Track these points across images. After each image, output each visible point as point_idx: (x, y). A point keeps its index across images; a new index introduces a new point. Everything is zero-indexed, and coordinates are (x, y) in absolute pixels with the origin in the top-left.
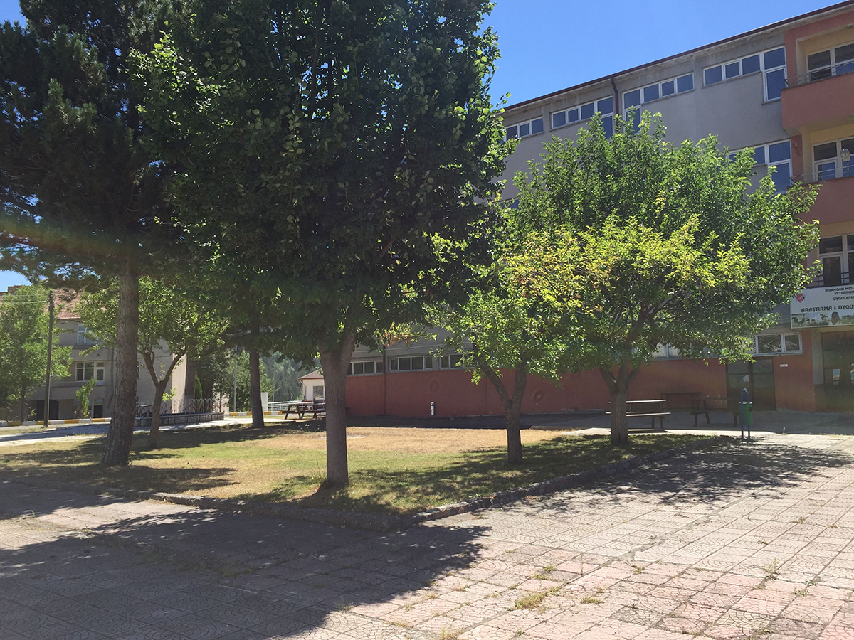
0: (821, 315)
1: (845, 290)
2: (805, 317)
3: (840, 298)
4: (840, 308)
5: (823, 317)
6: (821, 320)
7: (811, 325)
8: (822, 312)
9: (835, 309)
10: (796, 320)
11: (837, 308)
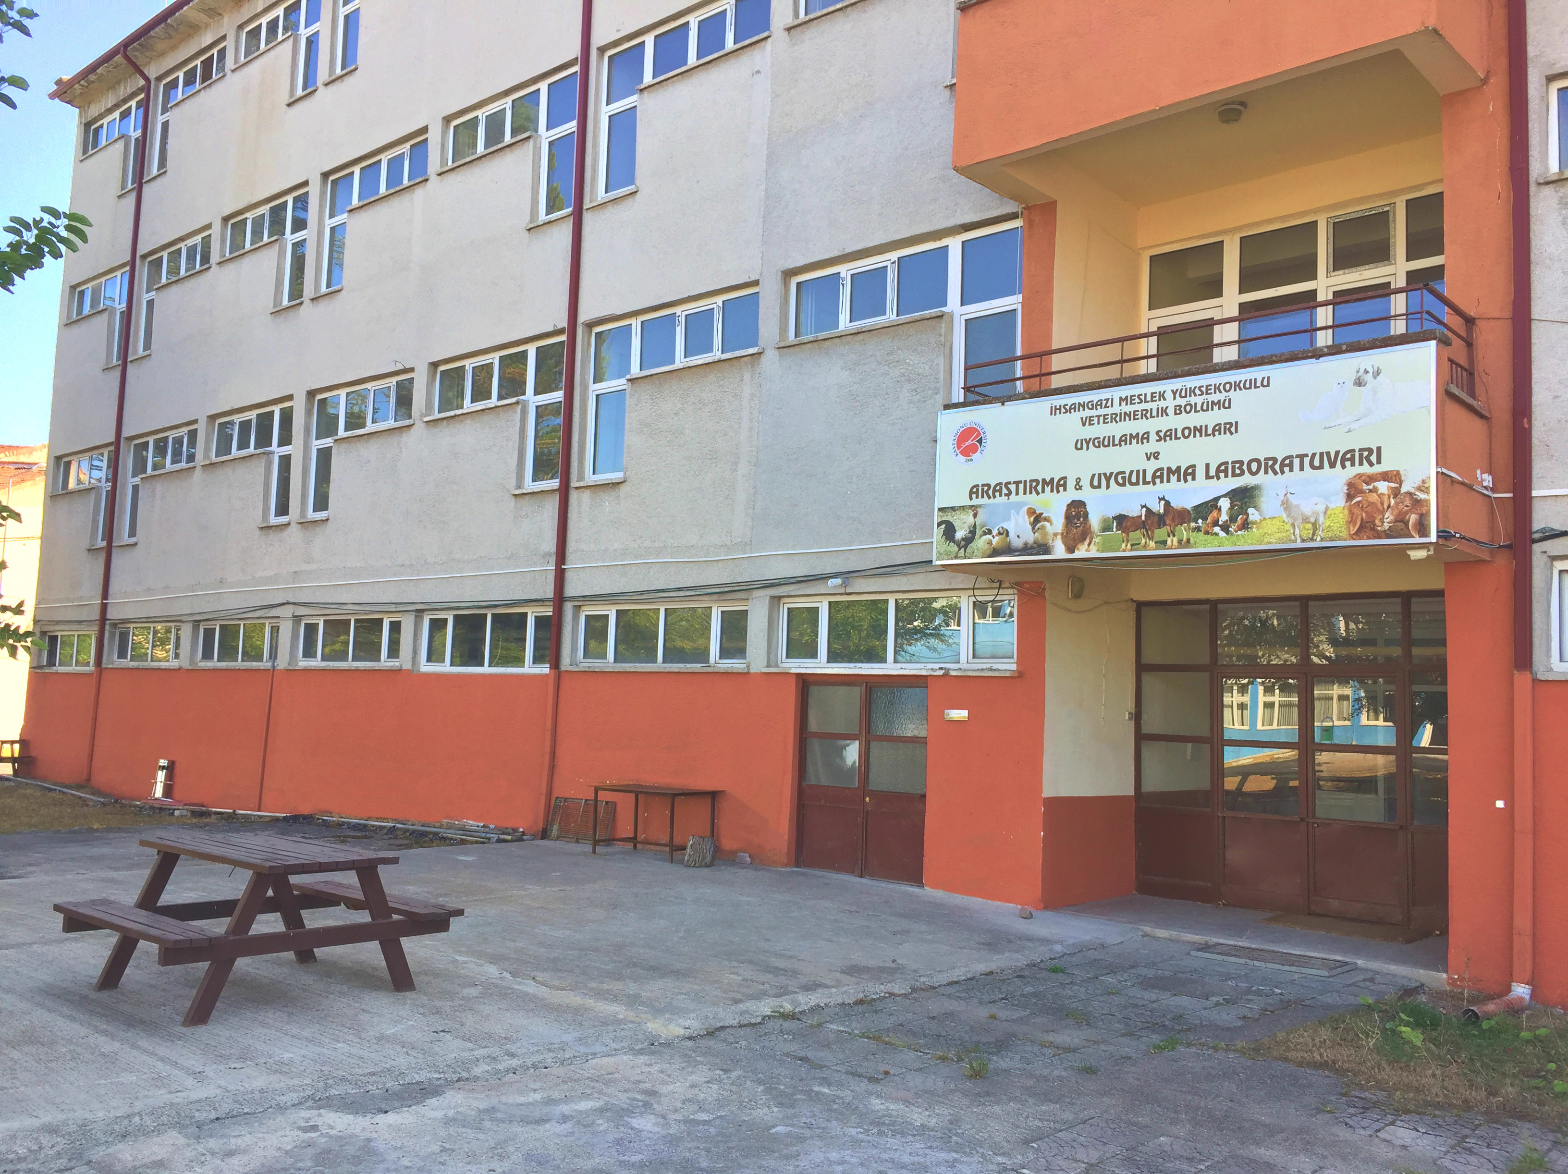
0: (1031, 512)
1: (1116, 409)
2: (979, 521)
3: (1100, 443)
4: (1100, 480)
5: (1037, 518)
6: (1029, 537)
7: (995, 552)
8: (1033, 500)
9: (1078, 487)
10: (949, 531)
11: (1085, 483)
